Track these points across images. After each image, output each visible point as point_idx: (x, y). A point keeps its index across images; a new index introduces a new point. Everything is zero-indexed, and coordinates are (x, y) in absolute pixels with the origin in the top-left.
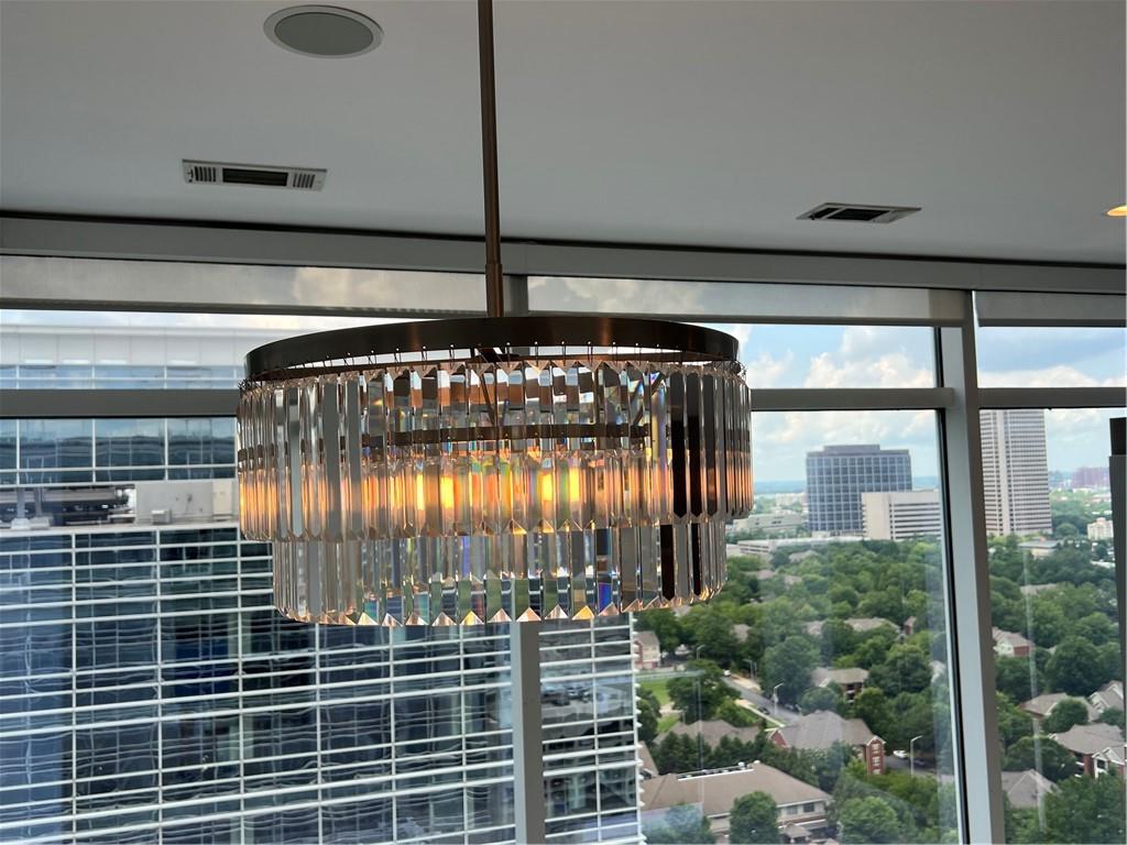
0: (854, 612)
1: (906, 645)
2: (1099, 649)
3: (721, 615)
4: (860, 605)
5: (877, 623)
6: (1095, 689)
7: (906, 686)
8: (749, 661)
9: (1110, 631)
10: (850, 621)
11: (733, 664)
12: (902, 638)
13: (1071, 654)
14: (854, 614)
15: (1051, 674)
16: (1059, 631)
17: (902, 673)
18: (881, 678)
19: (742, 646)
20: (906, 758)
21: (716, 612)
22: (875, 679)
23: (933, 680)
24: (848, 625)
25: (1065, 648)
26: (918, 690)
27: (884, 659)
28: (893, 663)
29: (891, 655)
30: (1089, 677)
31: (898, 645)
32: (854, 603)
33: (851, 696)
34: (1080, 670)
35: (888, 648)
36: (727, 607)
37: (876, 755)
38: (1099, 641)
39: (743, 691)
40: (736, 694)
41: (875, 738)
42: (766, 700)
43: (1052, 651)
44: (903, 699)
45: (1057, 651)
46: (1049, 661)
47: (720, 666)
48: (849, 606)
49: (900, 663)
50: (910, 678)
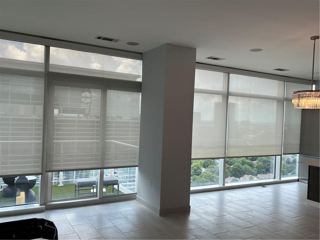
1: (196, 163)
2: (243, 166)
6: (241, 176)
7: (195, 174)
9: (246, 162)
13: (236, 167)
15: (231, 172)
16: (234, 162)
17: (194, 170)
23: (202, 173)
25: (235, 166)
26: (198, 175)
30: (240, 173)
34: (238, 171)
38: (243, 164)
43: (232, 166)
44: (194, 177)
45: (233, 166)
46: (231, 169)
49: (194, 168)
50: (196, 172)
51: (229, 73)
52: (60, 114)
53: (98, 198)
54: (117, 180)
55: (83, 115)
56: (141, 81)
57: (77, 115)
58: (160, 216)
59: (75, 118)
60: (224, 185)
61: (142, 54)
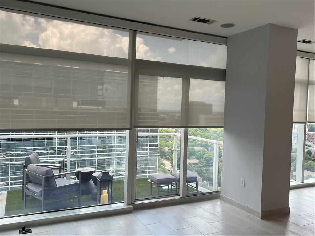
0: (196, 145)
3: (162, 144)
4: (197, 144)
5: (201, 148)
8: (168, 156)
10: (194, 147)
11: (164, 157)
12: (207, 153)
14: (195, 146)
17: (207, 161)
18: (202, 162)
19: (167, 153)
20: (207, 183)
21: (160, 144)
22: (200, 163)
24: (194, 148)
26: (210, 166)
27: (203, 158)
28: (205, 159)
29: (204, 157)
31: (206, 154)
32: (195, 143)
33: (194, 167)
35: (204, 155)
36: (163, 142)
37: (200, 182)
39: (166, 164)
40: (164, 165)
41: (200, 177)
42: (172, 167)
44: (207, 168)
47: (161, 157)
48: (194, 144)
51: (309, 59)
52: (79, 107)
53: (181, 196)
54: (195, 176)
55: (101, 107)
56: (226, 68)
57: (96, 107)
58: (261, 219)
59: (95, 110)
60: (303, 182)
61: (226, 38)
